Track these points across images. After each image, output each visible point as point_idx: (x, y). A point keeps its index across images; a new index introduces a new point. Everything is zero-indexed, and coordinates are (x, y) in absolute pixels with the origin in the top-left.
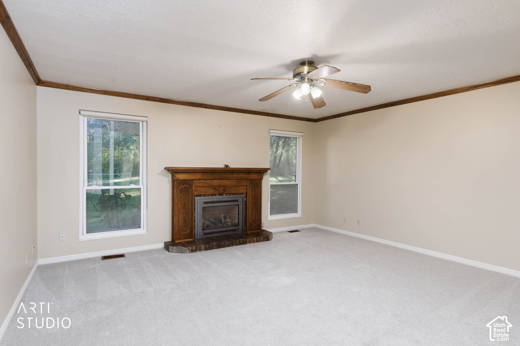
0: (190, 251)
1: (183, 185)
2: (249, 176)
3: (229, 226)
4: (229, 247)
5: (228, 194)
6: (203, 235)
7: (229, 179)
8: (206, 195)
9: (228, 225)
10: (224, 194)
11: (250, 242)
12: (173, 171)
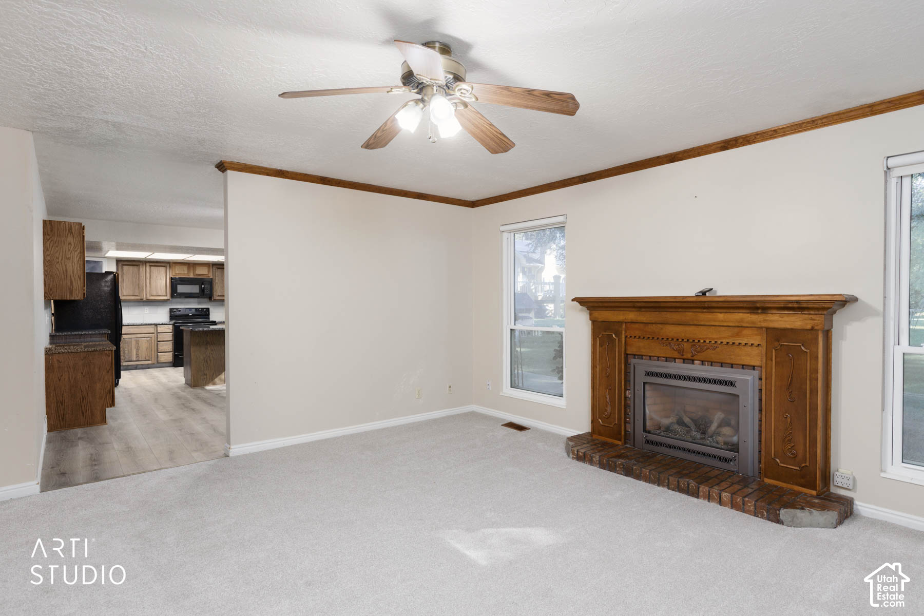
0: (574, 456)
1: (605, 332)
2: (767, 318)
3: (718, 446)
4: (650, 485)
5: (707, 361)
6: (644, 442)
7: (702, 323)
8: (654, 356)
9: (717, 443)
10: (696, 362)
11: (709, 498)
12: (591, 304)
